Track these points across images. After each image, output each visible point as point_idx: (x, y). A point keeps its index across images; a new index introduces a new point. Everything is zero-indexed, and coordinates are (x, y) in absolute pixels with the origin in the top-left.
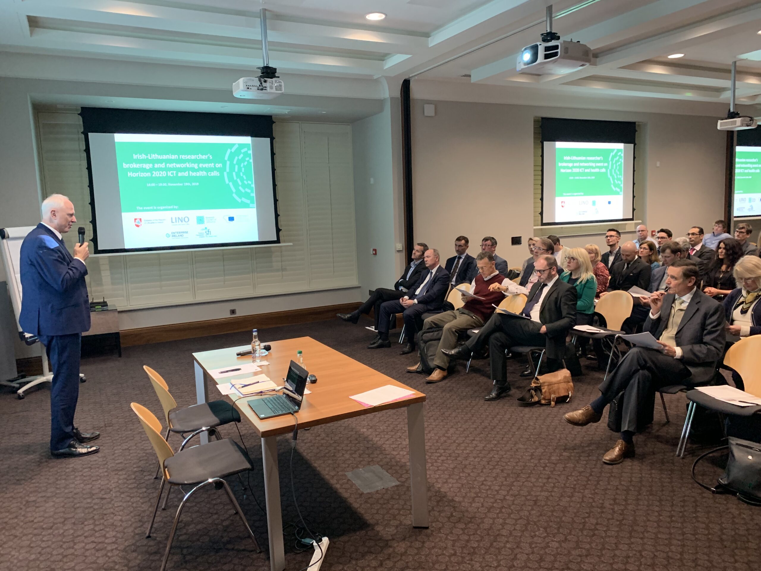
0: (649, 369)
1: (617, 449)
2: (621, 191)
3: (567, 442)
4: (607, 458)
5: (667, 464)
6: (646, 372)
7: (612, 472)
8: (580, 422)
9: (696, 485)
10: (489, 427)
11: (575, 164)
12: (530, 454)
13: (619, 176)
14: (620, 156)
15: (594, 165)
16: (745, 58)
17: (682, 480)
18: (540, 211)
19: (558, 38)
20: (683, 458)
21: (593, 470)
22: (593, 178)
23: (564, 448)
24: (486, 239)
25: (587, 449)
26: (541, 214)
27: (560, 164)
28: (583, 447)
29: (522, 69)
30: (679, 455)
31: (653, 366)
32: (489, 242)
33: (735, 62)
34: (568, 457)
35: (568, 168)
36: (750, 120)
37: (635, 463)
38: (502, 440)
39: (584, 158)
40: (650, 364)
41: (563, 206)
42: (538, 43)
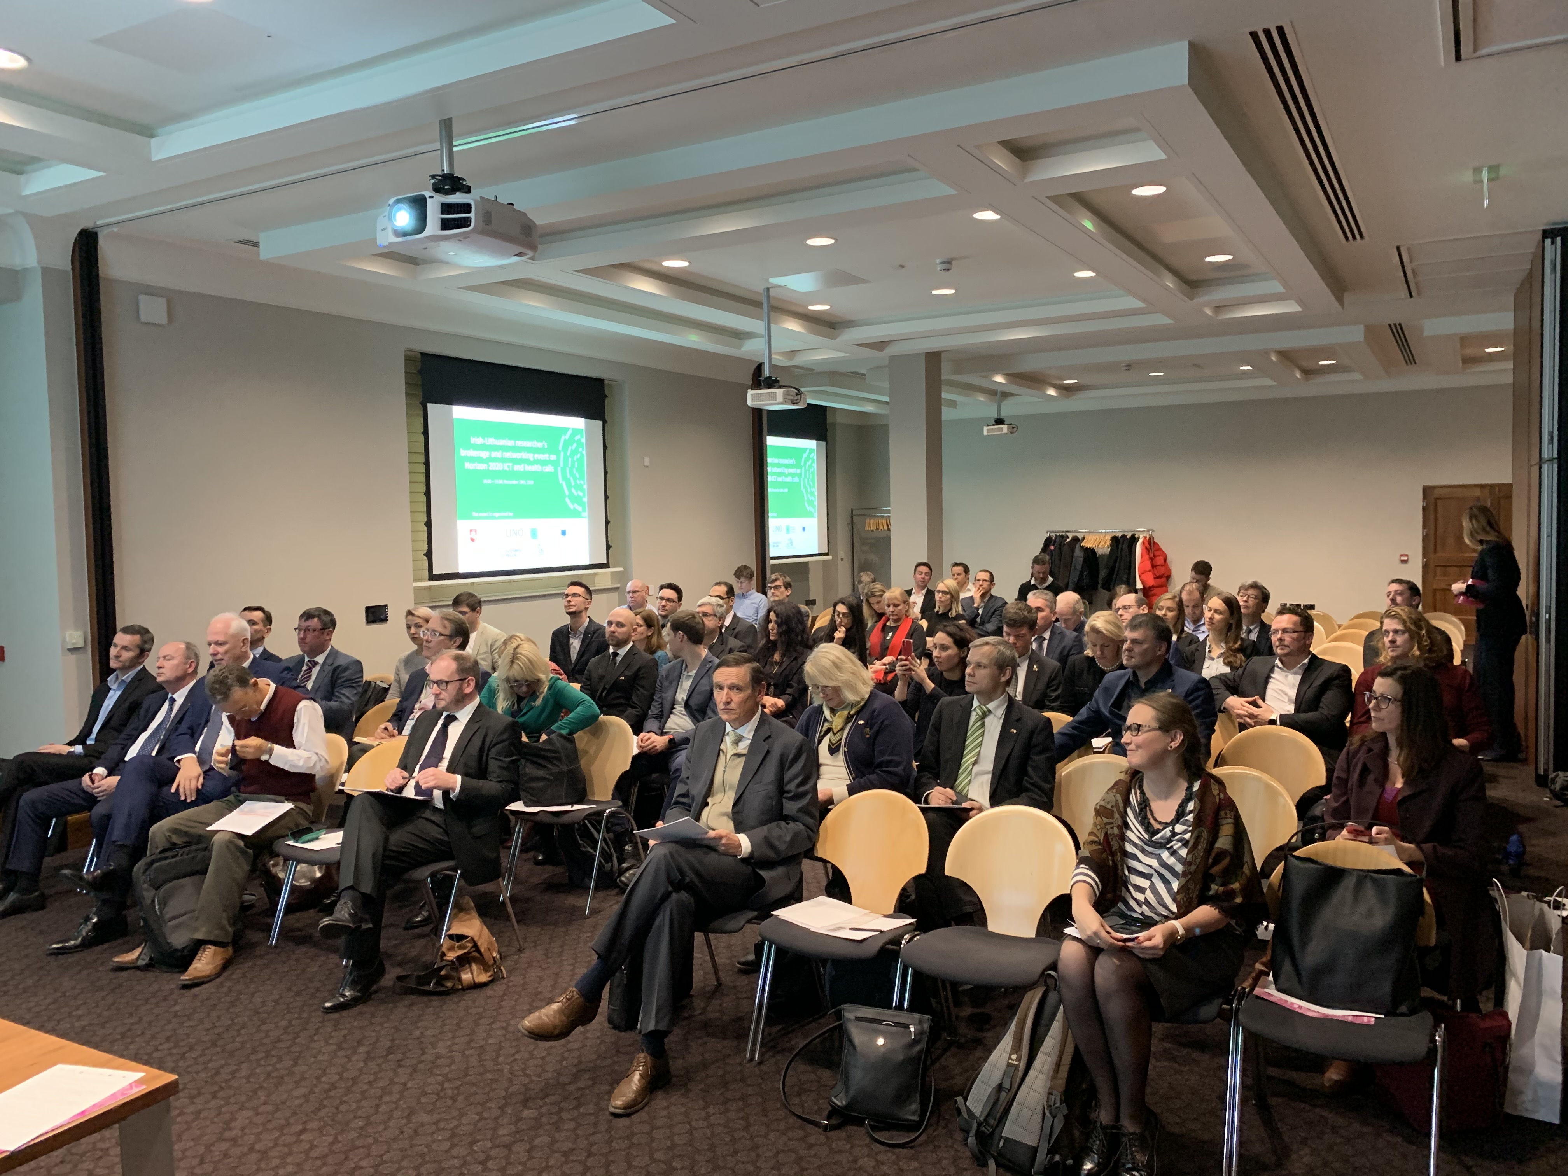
0: (689, 888)
1: (637, 1077)
2: (584, 510)
3: (527, 1081)
4: (619, 1103)
5: (735, 1086)
6: (684, 895)
7: (633, 1134)
8: (557, 1032)
9: (792, 1120)
10: (342, 1084)
11: (495, 454)
12: (447, 1134)
13: (578, 482)
14: (579, 441)
15: (530, 456)
16: (783, 284)
17: (766, 1116)
18: (426, 548)
19: (468, 190)
20: (760, 1063)
21: (592, 1138)
22: (531, 482)
23: (521, 1097)
24: (307, 615)
25: (572, 1088)
26: (429, 554)
27: (463, 453)
28: (565, 1084)
29: (390, 244)
30: (752, 1059)
31: (696, 880)
32: (315, 622)
33: (768, 289)
34: (535, 1119)
35: (480, 460)
36: (797, 394)
37: (673, 1100)
38: (377, 1112)
39: (510, 443)
40: (690, 876)
41: (473, 540)
42: (427, 194)
